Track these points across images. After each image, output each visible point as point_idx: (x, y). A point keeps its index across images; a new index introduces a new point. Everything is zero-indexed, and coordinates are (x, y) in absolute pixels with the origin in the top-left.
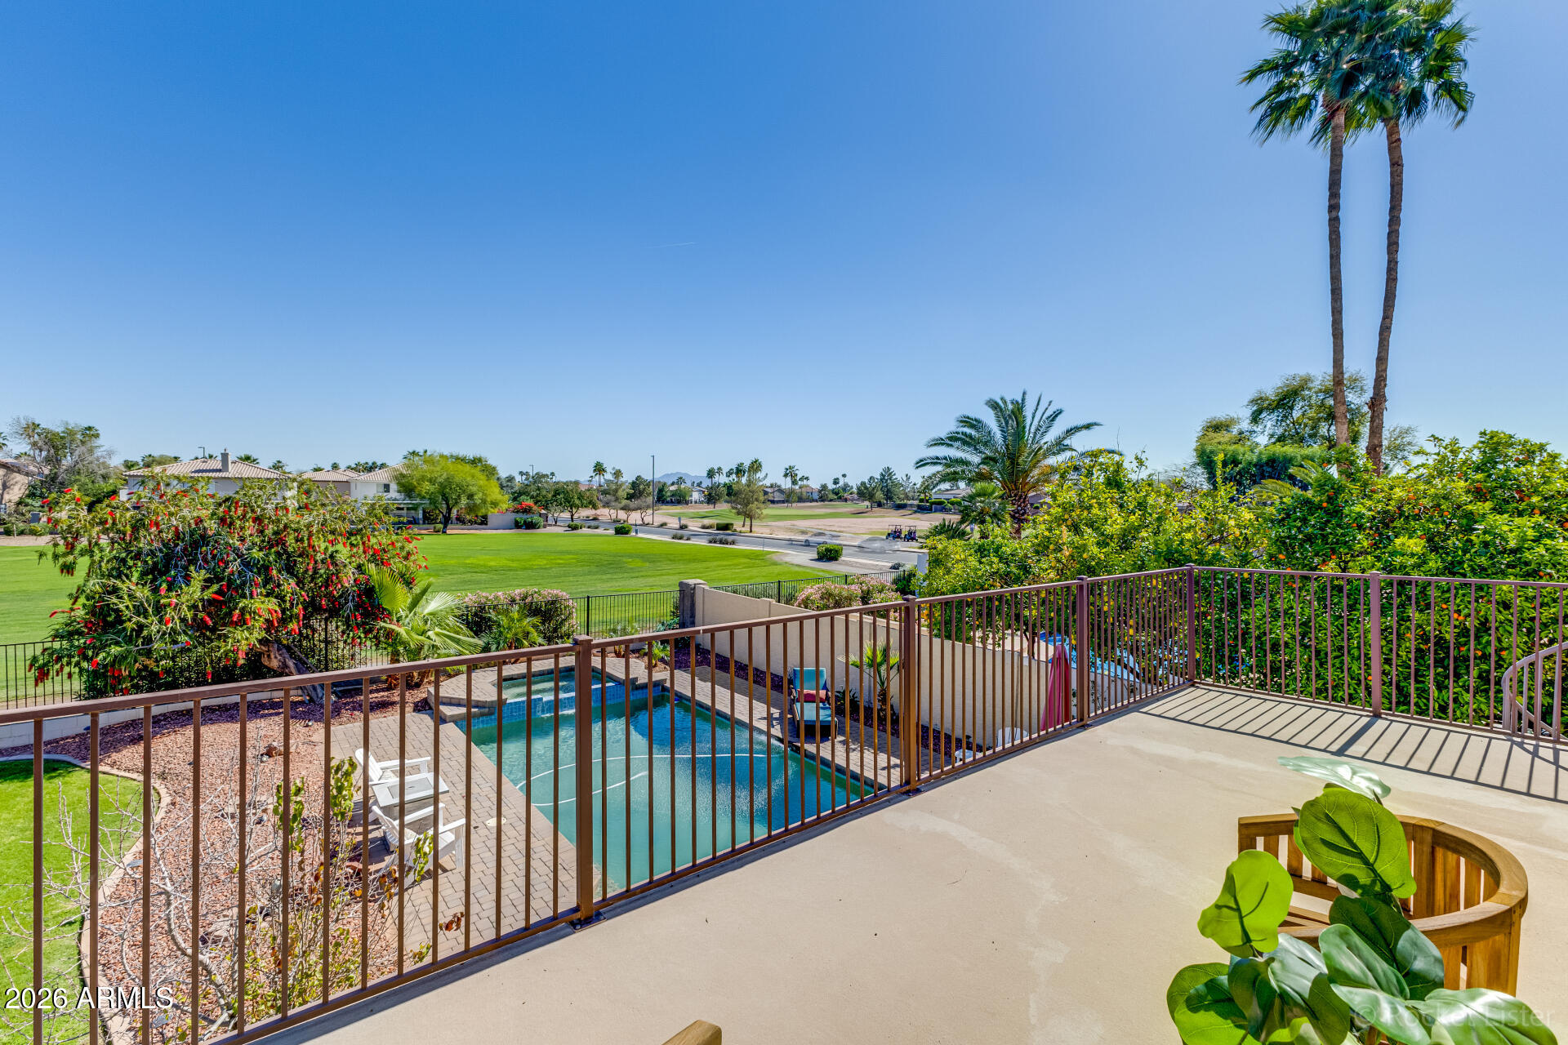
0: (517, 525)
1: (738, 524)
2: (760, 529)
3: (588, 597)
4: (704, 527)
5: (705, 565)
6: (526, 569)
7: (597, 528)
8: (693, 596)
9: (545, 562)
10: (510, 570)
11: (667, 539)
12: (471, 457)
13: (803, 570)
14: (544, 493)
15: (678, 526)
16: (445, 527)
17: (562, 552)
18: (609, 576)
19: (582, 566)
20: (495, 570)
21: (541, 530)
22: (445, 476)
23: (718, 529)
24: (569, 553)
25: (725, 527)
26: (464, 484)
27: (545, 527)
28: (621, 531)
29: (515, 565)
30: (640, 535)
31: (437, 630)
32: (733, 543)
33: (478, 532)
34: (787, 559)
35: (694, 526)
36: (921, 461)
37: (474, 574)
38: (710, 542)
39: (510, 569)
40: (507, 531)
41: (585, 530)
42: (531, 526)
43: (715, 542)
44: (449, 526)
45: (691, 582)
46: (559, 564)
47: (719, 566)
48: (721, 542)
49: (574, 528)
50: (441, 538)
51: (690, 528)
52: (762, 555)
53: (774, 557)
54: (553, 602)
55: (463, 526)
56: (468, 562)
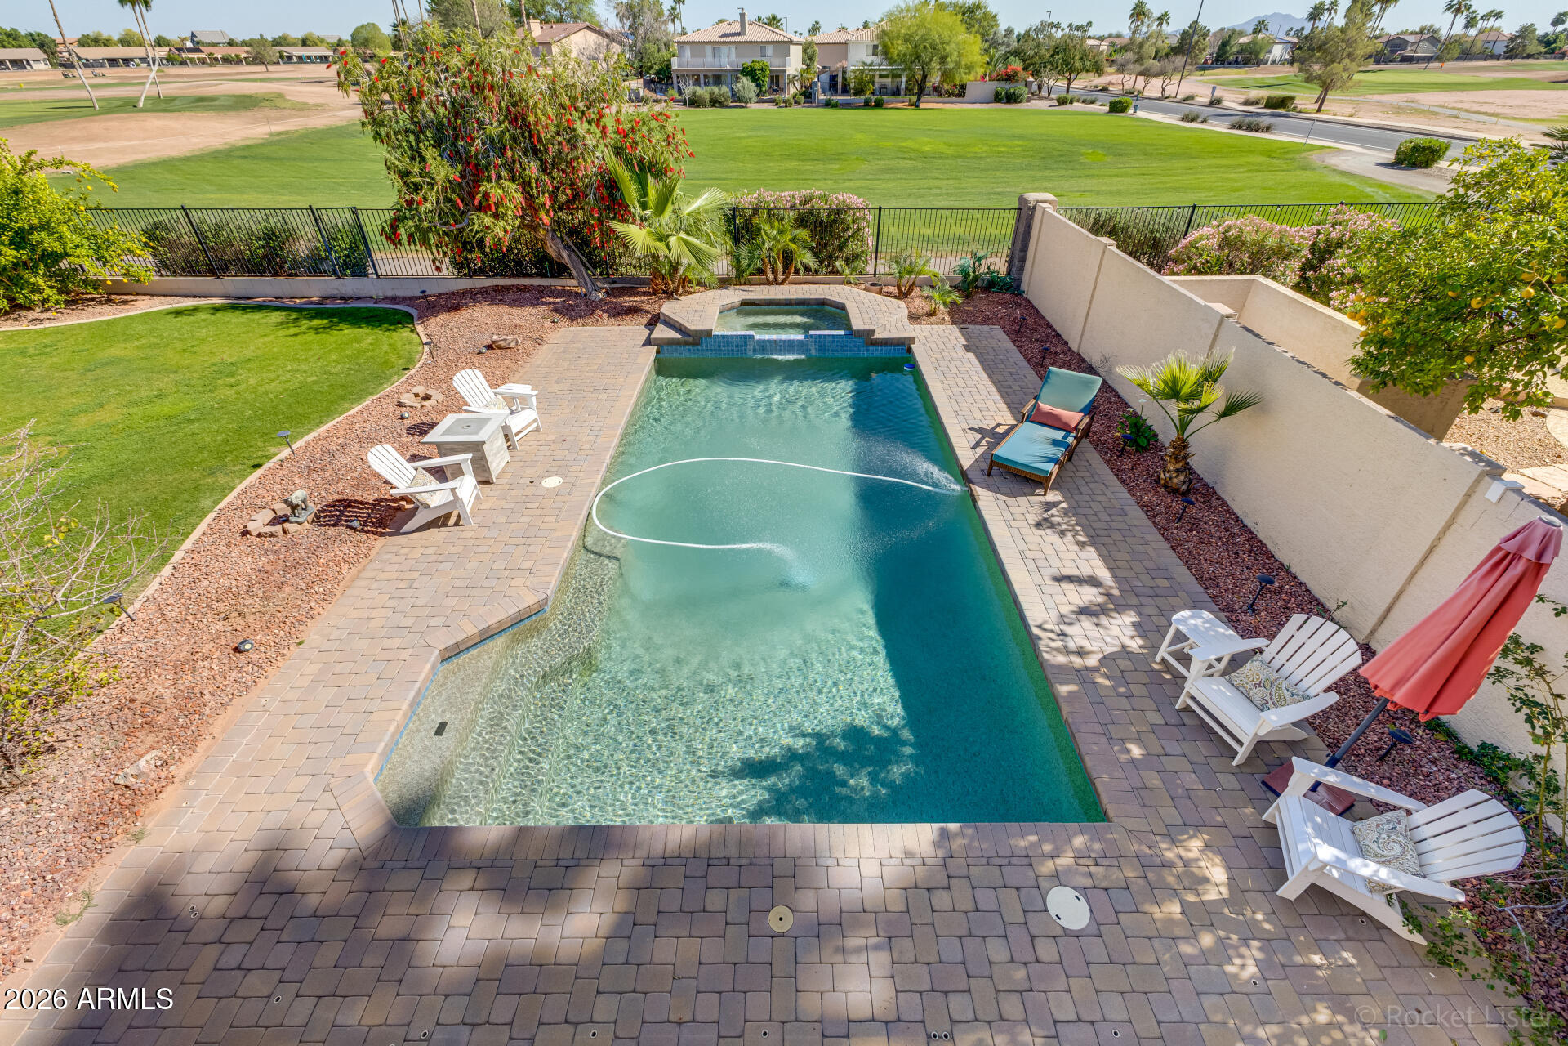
0: (997, 98)
1: (1305, 99)
2: (1338, 107)
3: (880, 209)
4: (1247, 103)
5: (1191, 163)
6: (960, 157)
7: (1092, 102)
8: (1031, 218)
9: (985, 149)
10: (941, 158)
11: (1173, 120)
13: (1338, 179)
14: (1042, 51)
15: (1206, 100)
16: (919, 99)
17: (1014, 137)
18: (1046, 173)
19: (1024, 157)
20: (925, 156)
21: (1024, 106)
22: (921, 32)
23: (1267, 106)
24: (1020, 138)
25: (1280, 103)
26: (939, 41)
27: (1028, 100)
28: (1117, 107)
29: (949, 151)
30: (1140, 114)
31: (682, 235)
32: (1268, 129)
33: (948, 106)
34: (1334, 161)
35: (1232, 101)
37: (901, 161)
38: (1233, 127)
39: (941, 156)
40: (984, 106)
41: (1077, 106)
42: (1012, 98)
43: (1240, 128)
44: (923, 98)
45: (1032, 197)
46: (1000, 152)
47: (1209, 166)
48: (1249, 128)
49: (1062, 102)
50: (911, 114)
51: (1226, 104)
52: (1299, 152)
53: (1314, 157)
54: (838, 212)
55: (940, 99)
56: (904, 144)
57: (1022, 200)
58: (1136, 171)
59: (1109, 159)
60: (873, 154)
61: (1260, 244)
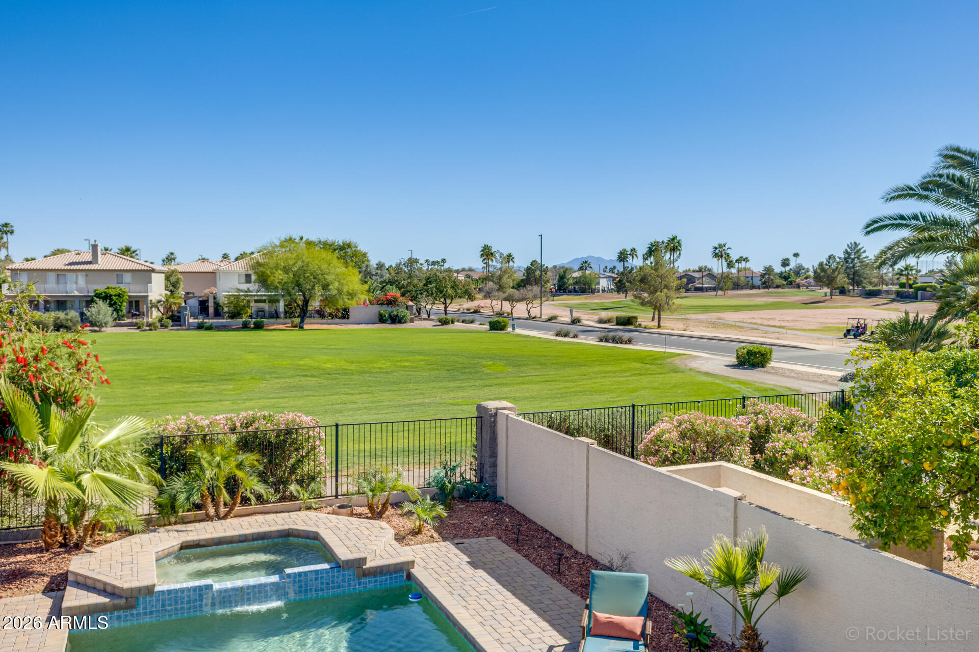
0: (382, 320)
1: (645, 317)
2: (671, 324)
3: (337, 425)
4: (601, 321)
5: (583, 370)
6: (364, 372)
7: (472, 322)
8: (494, 425)
9: (388, 364)
10: (346, 374)
11: (549, 336)
12: (341, 243)
13: (709, 379)
14: (415, 281)
15: (568, 320)
16: (302, 321)
17: (413, 353)
18: (457, 384)
19: (430, 370)
20: (328, 373)
21: (408, 325)
22: (299, 264)
23: (618, 324)
24: (420, 353)
25: (627, 322)
26: (319, 272)
27: (412, 321)
28: (496, 326)
29: (353, 367)
30: (518, 331)
31: (99, 471)
32: (630, 341)
33: (333, 327)
34: (694, 364)
35: (589, 320)
36: (875, 222)
37: (303, 379)
38: (601, 340)
39: (345, 373)
40: (370, 326)
41: (458, 325)
42: (395, 320)
43: (607, 341)
44: (307, 320)
45: (492, 405)
46: (404, 367)
47: (599, 372)
48: (614, 340)
49: (444, 322)
50: (296, 334)
51: (585, 322)
52: (662, 358)
53: (677, 361)
54: (288, 432)
55: (324, 321)
56: (301, 363)
57: (480, 408)
58: (538, 379)
59: (510, 369)
60: (270, 373)
61: (712, 434)
